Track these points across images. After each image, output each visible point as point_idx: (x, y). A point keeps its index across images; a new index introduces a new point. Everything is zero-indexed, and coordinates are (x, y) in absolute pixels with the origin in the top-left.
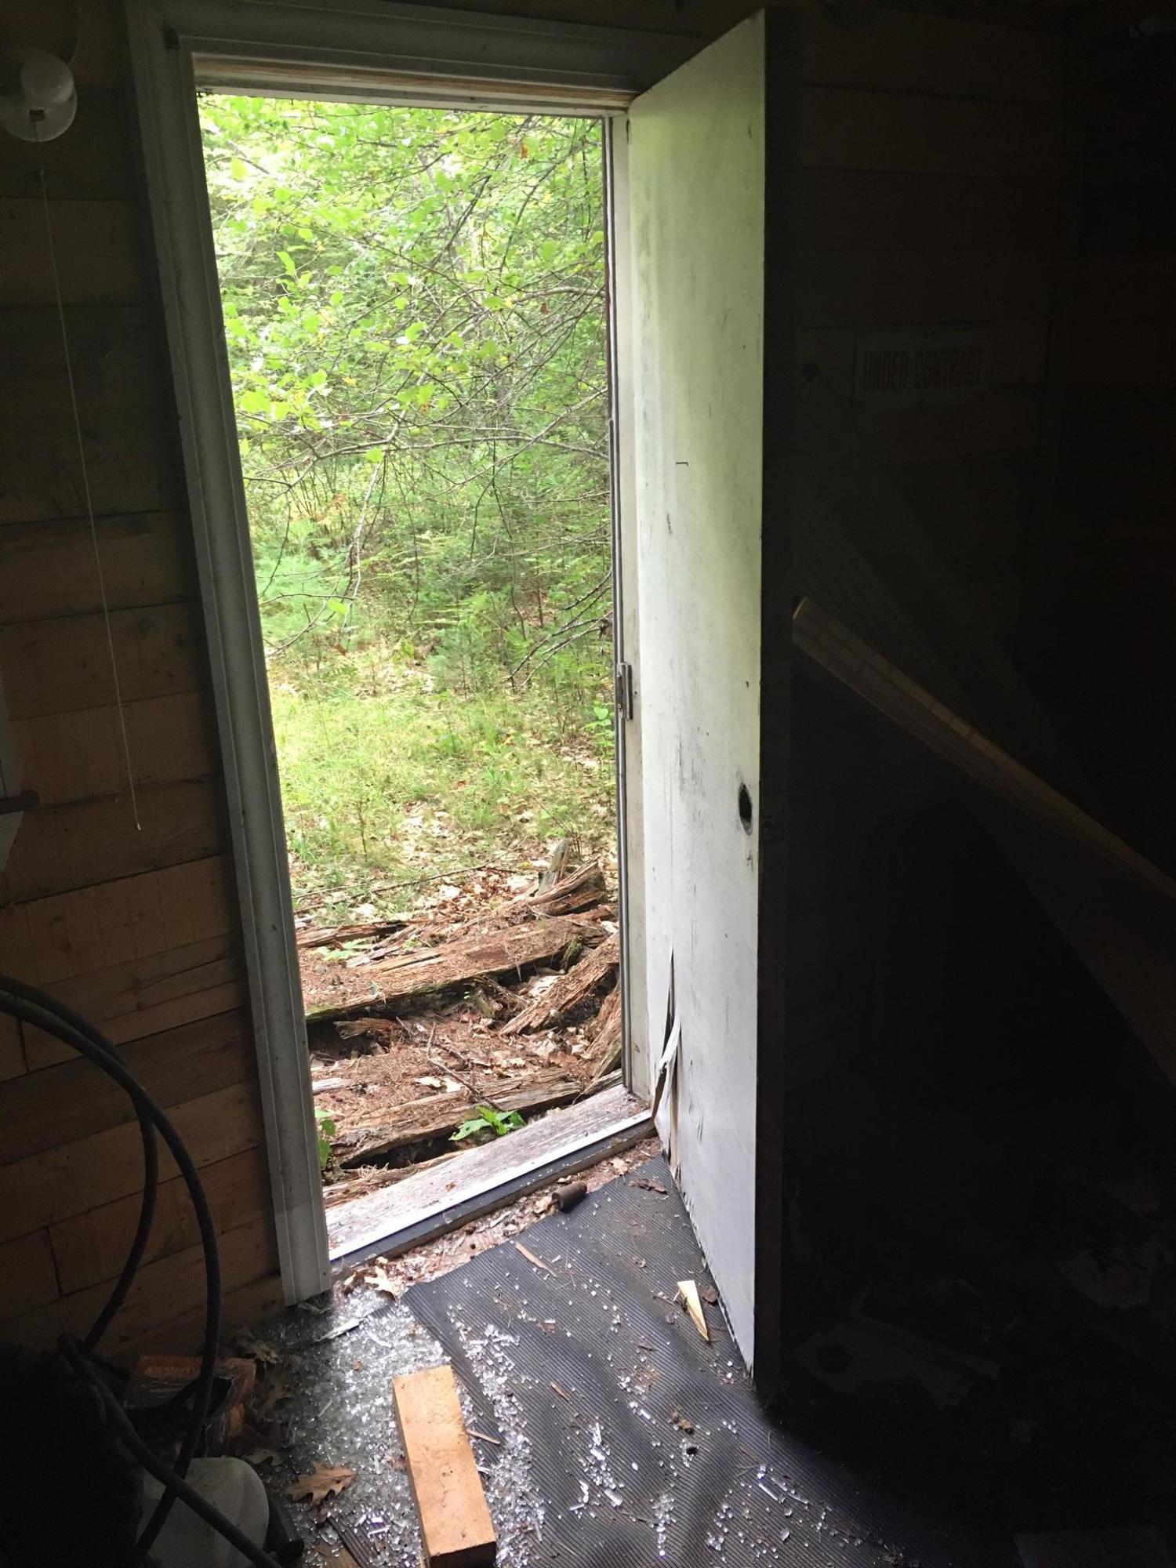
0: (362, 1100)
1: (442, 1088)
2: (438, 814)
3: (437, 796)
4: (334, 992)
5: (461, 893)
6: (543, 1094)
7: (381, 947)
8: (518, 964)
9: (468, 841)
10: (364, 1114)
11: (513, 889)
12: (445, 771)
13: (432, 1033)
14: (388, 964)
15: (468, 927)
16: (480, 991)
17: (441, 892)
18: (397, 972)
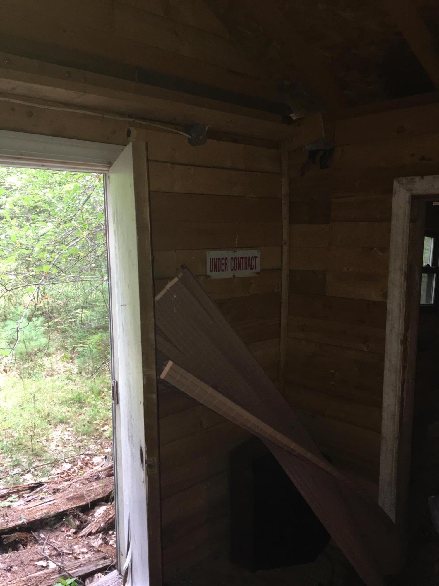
0: (9, 575)
1: (47, 567)
2: (68, 429)
3: (69, 421)
4: (3, 521)
5: (72, 466)
6: (93, 567)
7: (31, 496)
8: (89, 501)
9: (79, 441)
10: (9, 582)
11: (95, 463)
12: (74, 409)
13: (47, 538)
14: (31, 505)
15: (70, 484)
16: (71, 516)
17: (63, 467)
18: (34, 509)
